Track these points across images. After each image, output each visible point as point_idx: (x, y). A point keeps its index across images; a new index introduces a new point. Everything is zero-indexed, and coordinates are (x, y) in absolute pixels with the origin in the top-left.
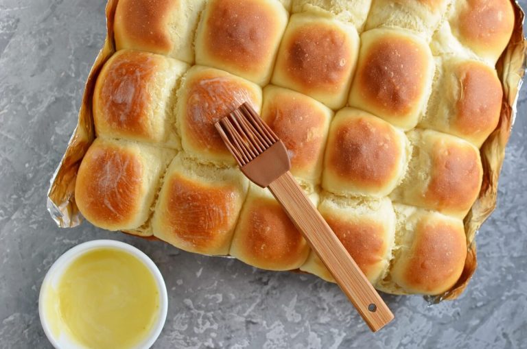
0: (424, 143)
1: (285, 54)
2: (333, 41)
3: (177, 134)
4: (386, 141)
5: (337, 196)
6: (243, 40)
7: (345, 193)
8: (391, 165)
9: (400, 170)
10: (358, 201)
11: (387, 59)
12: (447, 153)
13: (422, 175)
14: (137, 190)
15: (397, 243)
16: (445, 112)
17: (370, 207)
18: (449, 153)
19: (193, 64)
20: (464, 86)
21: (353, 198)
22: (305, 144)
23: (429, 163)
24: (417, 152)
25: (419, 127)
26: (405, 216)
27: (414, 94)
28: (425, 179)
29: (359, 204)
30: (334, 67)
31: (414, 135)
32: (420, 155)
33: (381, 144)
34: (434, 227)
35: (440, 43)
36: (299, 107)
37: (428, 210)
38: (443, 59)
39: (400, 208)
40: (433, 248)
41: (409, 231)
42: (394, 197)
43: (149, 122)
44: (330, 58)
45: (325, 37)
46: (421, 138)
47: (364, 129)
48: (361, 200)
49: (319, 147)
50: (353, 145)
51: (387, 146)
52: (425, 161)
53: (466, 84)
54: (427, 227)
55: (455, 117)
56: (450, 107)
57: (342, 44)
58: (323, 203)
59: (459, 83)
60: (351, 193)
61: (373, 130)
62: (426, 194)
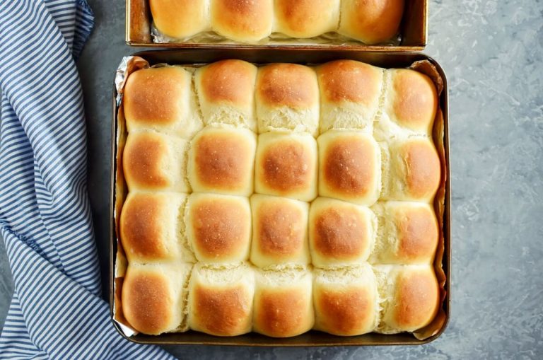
0: (387, 214)
1: (260, 170)
2: (295, 153)
3: (190, 250)
4: (353, 221)
5: (326, 270)
6: (224, 169)
7: (332, 266)
8: (361, 237)
9: (371, 239)
10: (343, 272)
11: (341, 158)
12: (406, 219)
13: (391, 240)
14: (167, 301)
15: (383, 297)
16: (400, 186)
17: (354, 275)
18: (408, 219)
19: (190, 192)
20: (409, 163)
21: (339, 269)
22: (291, 237)
23: (395, 229)
24: (383, 221)
25: (381, 200)
26: (385, 274)
27: (368, 179)
28: (394, 242)
29: (345, 274)
30: (300, 172)
31: (379, 208)
32: (387, 224)
33: (350, 225)
34: (409, 278)
35: (383, 131)
36: (280, 210)
37: (403, 265)
38: (388, 143)
39: (380, 268)
40: (412, 295)
41: (391, 285)
42: (373, 261)
43: (164, 247)
44: (295, 167)
45: (288, 151)
46: (384, 209)
47: (335, 215)
48: (345, 270)
49: (302, 236)
50: (329, 230)
51: (355, 225)
52: (392, 229)
53: (409, 161)
54: (404, 279)
55: (407, 188)
56: (402, 181)
57: (302, 153)
58: (317, 280)
59: (404, 161)
60: (336, 265)
61: (342, 215)
62: (398, 253)
